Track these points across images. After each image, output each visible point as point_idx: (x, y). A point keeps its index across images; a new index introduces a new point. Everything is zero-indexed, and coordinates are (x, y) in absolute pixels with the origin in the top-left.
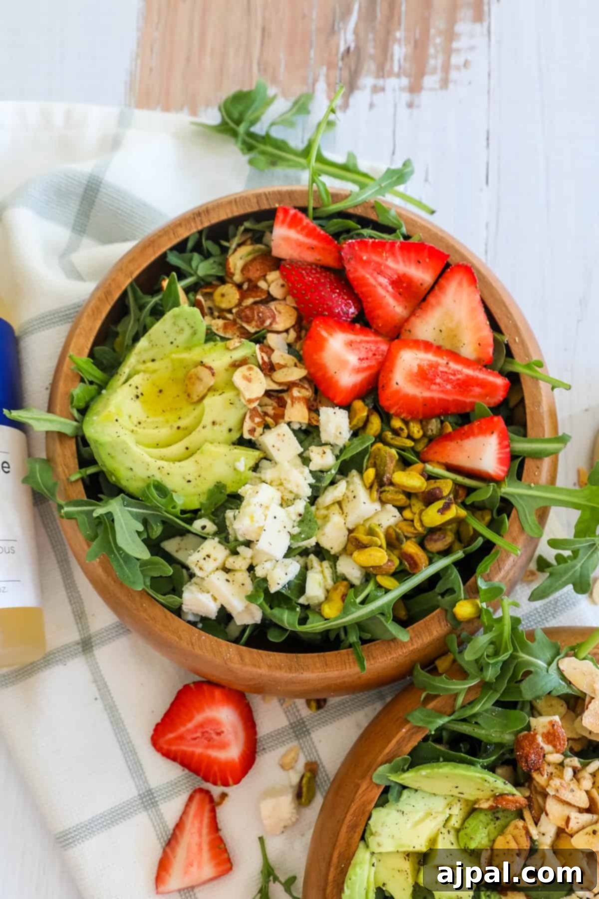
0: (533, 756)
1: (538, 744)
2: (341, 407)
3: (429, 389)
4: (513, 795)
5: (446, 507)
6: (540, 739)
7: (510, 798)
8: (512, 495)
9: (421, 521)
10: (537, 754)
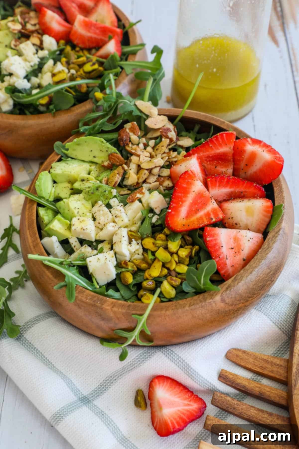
0: (125, 137)
1: (127, 132)
2: (53, 37)
3: (89, 32)
4: (117, 153)
5: (94, 64)
6: (128, 130)
7: (115, 155)
8: (123, 64)
9: (83, 70)
10: (126, 136)
